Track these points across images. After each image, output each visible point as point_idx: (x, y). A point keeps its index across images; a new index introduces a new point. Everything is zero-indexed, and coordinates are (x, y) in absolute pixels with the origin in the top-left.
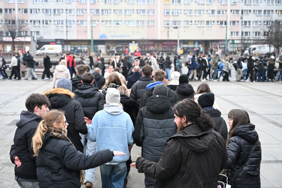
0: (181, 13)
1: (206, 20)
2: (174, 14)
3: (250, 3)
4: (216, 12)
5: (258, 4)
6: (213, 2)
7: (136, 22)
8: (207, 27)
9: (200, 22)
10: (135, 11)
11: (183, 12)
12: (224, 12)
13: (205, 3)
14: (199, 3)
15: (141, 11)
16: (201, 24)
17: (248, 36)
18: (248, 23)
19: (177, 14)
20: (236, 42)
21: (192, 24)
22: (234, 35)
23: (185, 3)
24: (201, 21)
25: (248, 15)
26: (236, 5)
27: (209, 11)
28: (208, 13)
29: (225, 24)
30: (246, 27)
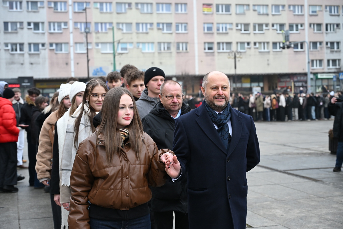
0: (232, 29)
1: (271, 40)
2: (221, 31)
4: (287, 28)
6: (282, 11)
7: (156, 45)
8: (274, 52)
9: (262, 44)
10: (155, 26)
11: (234, 27)
12: (299, 27)
13: (270, 12)
14: (260, 12)
15: (165, 26)
16: (264, 49)
17: (338, 67)
18: (335, 45)
19: (224, 31)
20: (319, 76)
21: (250, 48)
22: (317, 66)
23: (238, 12)
24: (264, 43)
25: (336, 32)
26: (317, 15)
27: (275, 26)
28: (275, 29)
29: (302, 48)
30: (334, 52)
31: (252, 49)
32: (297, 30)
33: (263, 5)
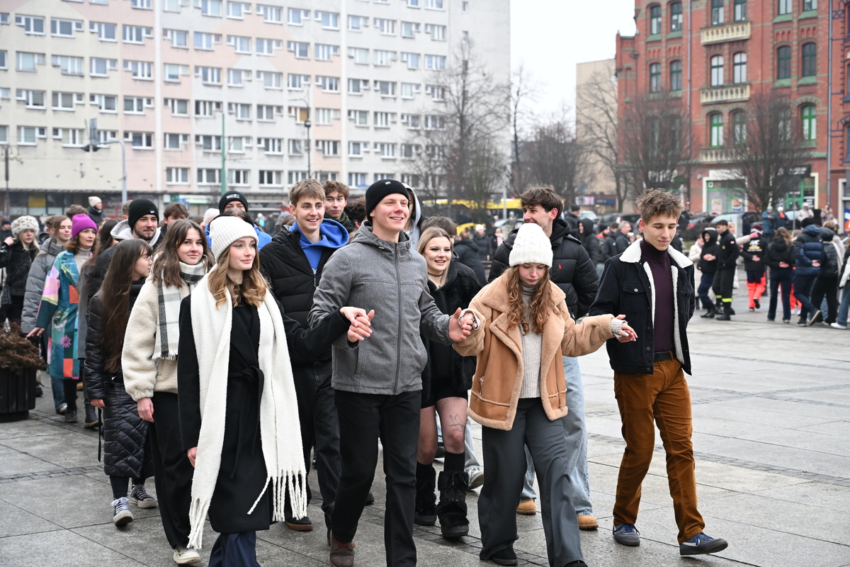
0: (7, 100)
1: (88, 127)
3: (219, 80)
4: (119, 104)
5: (239, 85)
6: (111, 70)
9: (71, 133)
11: (13, 95)
12: (145, 104)
13: (86, 71)
14: (66, 70)
17: (217, 183)
18: (214, 141)
21: (45, 139)
22: (177, 180)
23: (21, 68)
24: (74, 131)
25: (215, 118)
26: (179, 83)
27: (97, 98)
28: (96, 105)
29: (149, 144)
30: (211, 155)
31: (50, 141)
32: (140, 109)
33: (73, 57)
